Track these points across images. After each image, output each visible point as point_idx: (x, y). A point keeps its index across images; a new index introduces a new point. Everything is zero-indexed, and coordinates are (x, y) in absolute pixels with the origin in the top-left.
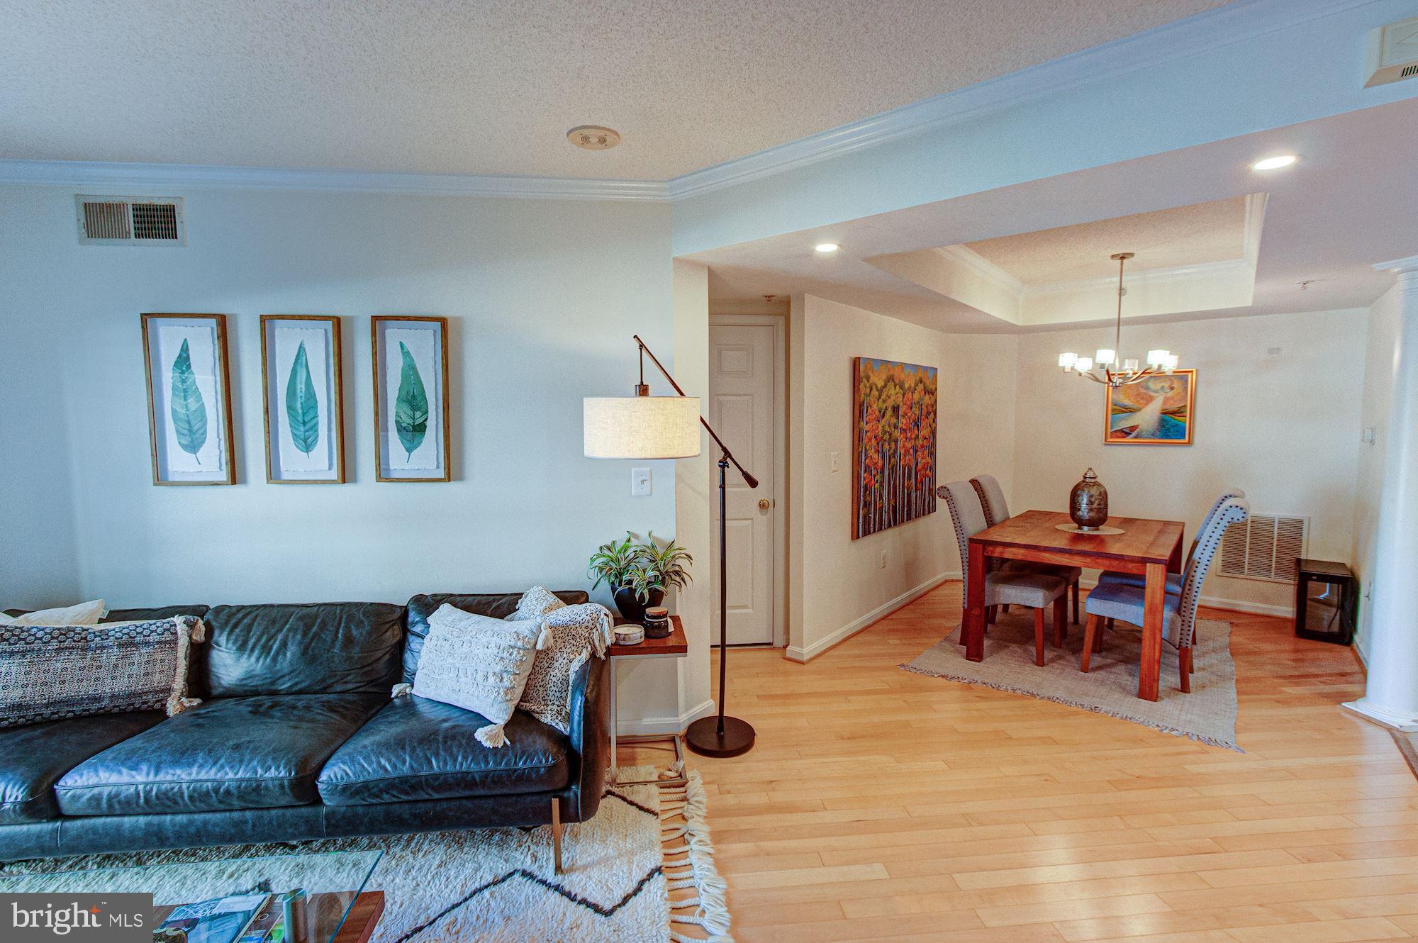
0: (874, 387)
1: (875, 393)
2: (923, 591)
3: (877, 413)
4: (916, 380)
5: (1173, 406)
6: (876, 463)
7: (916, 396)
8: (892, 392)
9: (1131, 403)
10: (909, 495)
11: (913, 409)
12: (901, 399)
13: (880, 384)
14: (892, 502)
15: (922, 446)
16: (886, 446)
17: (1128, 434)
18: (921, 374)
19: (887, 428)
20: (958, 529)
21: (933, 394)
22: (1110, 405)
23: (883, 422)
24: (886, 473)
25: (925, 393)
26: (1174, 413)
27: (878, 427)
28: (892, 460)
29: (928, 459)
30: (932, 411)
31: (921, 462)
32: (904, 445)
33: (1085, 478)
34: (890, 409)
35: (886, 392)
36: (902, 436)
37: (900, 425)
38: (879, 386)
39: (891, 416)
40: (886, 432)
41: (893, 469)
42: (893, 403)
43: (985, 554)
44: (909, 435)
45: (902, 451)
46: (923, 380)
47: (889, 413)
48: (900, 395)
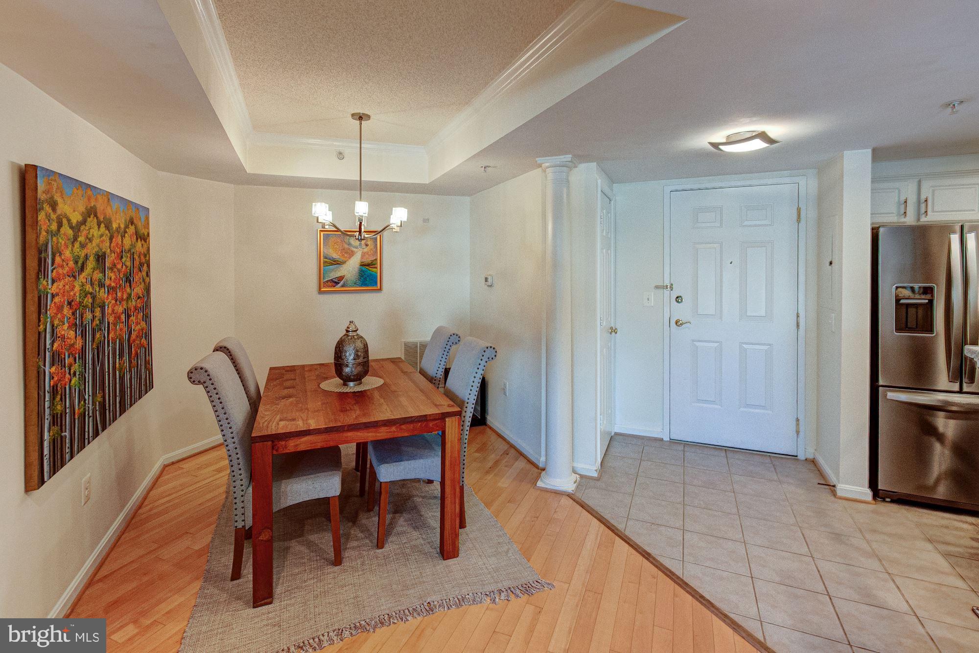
0: (65, 221)
1: (66, 230)
2: (140, 499)
3: (71, 264)
4: (126, 221)
5: (368, 260)
6: (72, 345)
7: (127, 242)
8: (95, 232)
9: (339, 257)
10: (122, 378)
11: (123, 260)
12: (108, 244)
13: (76, 218)
14: (99, 398)
15: (136, 308)
16: (88, 316)
17: (337, 283)
18: (132, 213)
19: (88, 288)
20: (224, 422)
21: (145, 241)
22: (322, 258)
23: (82, 277)
24: (89, 356)
25: (137, 239)
26: (368, 265)
27: (74, 286)
28: (98, 335)
29: (143, 324)
30: (144, 263)
31: (136, 328)
32: (113, 310)
33: (347, 331)
34: (91, 258)
35: (84, 232)
36: (110, 297)
37: (107, 282)
38: (74, 221)
39: (94, 269)
40: (86, 294)
41: (99, 349)
42: (96, 249)
43: (275, 452)
44: (119, 294)
45: (111, 319)
46: (135, 221)
47: (91, 264)
48: (106, 238)
